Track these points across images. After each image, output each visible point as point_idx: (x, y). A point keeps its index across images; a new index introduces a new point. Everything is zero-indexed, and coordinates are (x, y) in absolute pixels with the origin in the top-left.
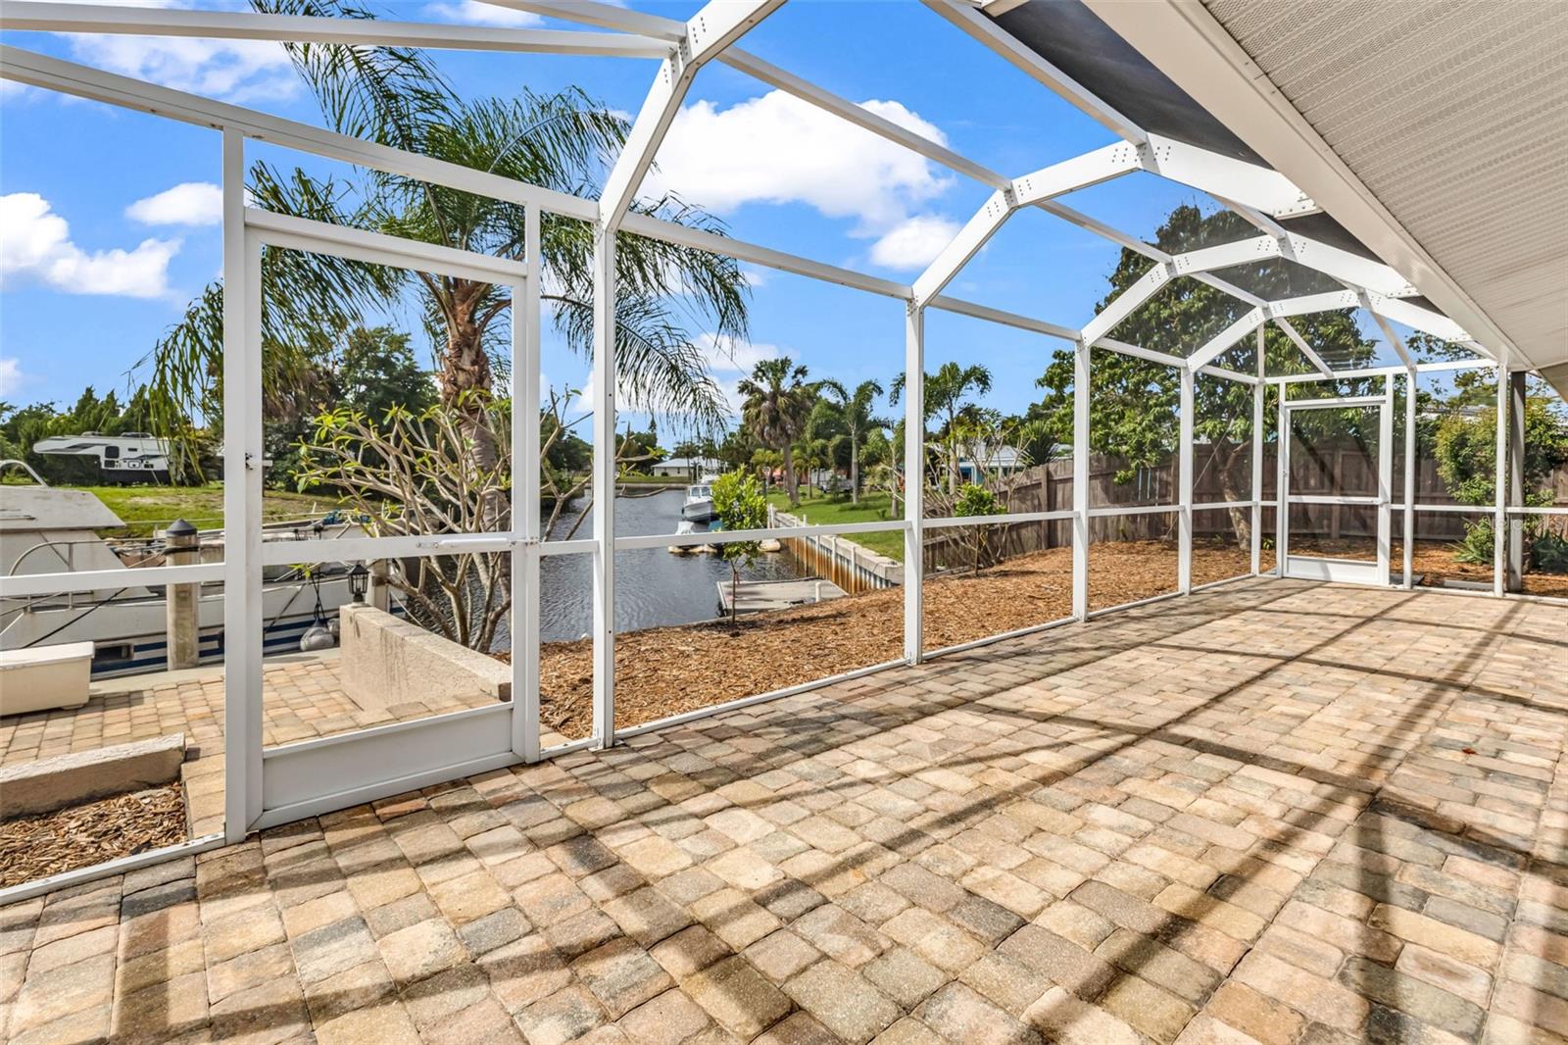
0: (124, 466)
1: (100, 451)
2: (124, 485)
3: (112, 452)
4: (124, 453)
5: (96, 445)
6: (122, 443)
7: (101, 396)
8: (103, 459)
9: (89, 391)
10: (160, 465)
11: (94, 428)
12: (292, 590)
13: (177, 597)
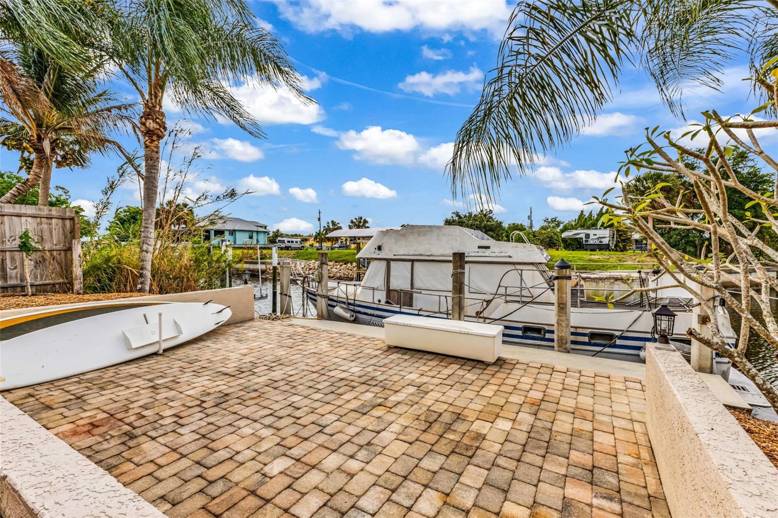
0: (592, 242)
1: (583, 236)
2: (592, 250)
3: (588, 236)
4: (592, 237)
5: (581, 233)
6: (591, 232)
7: (587, 214)
8: (584, 239)
9: (582, 211)
10: (605, 241)
11: (583, 226)
12: (637, 313)
13: (559, 307)
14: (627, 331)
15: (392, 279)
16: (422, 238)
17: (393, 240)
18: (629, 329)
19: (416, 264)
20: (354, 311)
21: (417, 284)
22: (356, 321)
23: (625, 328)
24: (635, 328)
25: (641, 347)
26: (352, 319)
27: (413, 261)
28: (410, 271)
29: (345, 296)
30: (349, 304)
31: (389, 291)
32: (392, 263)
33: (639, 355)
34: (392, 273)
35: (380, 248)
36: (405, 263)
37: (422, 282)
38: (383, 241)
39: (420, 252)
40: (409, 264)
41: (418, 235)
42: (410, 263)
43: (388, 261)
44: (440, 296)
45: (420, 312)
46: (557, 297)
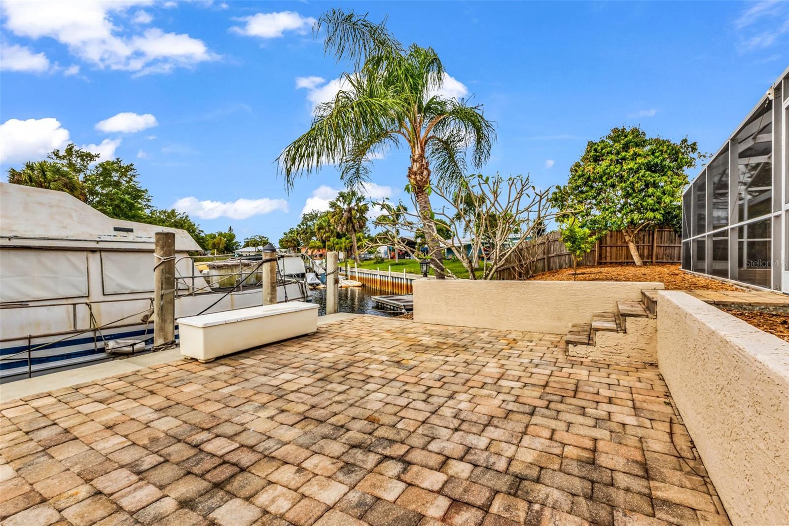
13: (272, 286)
44: (74, 305)
45: (31, 340)
46: (270, 278)
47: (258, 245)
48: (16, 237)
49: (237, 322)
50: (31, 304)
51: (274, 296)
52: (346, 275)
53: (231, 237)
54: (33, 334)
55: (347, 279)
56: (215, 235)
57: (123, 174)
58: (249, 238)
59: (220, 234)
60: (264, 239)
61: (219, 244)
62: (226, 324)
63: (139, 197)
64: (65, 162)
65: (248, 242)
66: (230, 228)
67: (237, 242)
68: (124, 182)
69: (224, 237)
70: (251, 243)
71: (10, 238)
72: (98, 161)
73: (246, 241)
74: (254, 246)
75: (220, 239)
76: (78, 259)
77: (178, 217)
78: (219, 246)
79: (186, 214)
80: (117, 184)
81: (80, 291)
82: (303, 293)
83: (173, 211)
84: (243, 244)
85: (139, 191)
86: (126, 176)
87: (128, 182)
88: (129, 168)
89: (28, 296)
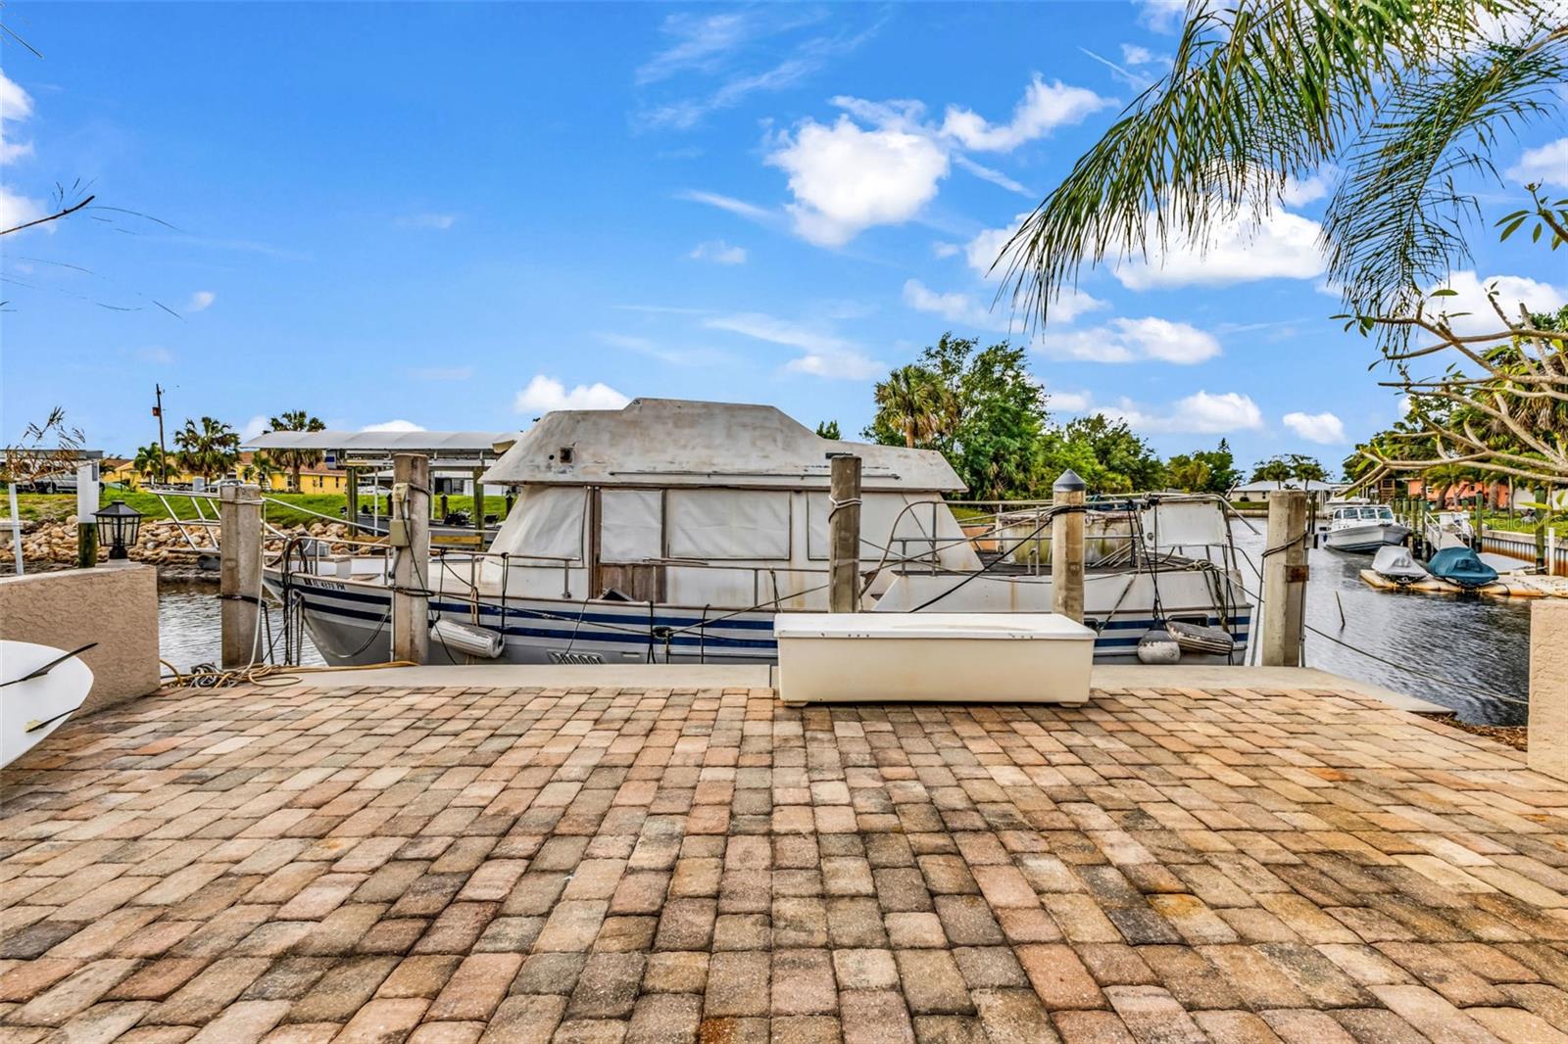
12: (1125, 578)
13: (1068, 570)
14: (1117, 612)
15: (606, 538)
16: (686, 431)
17: (606, 437)
18: (1119, 609)
19: (674, 497)
20: (502, 630)
21: (680, 546)
22: (506, 657)
23: (1111, 608)
24: (1126, 606)
25: (1139, 639)
26: (499, 650)
27: (665, 488)
28: (659, 515)
29: (468, 590)
30: (483, 610)
31: (597, 568)
32: (607, 497)
33: (1136, 655)
34: (607, 521)
35: (566, 456)
36: (643, 494)
37: (691, 539)
38: (574, 438)
39: (686, 468)
40: (654, 499)
41: (676, 425)
42: (659, 494)
43: (595, 490)
44: (756, 570)
45: (708, 612)
46: (1064, 550)
47: (1287, 475)
48: (716, 473)
49: (849, 638)
50: (711, 563)
51: (1074, 594)
52: (1541, 561)
53: (1223, 460)
54: (713, 605)
55: (1544, 572)
56: (1187, 458)
57: (1009, 366)
58: (1266, 461)
59: (1200, 456)
60: (1305, 462)
61: (1195, 476)
62: (823, 638)
63: (1031, 399)
64: (938, 360)
65: (1263, 469)
66: (1223, 441)
67: (1234, 472)
68: (1010, 380)
69: (1208, 462)
70: (1269, 473)
71: (709, 475)
72: (977, 351)
73: (1258, 467)
74: (1276, 477)
75: (1199, 466)
76: (779, 501)
77: (1110, 428)
78: (1195, 481)
79: (1124, 421)
80: (1000, 383)
81: (781, 550)
82: (1219, 596)
83: (1100, 418)
84: (1250, 474)
85: (1030, 390)
86: (1012, 369)
87: (1014, 378)
88: (1015, 357)
89: (725, 552)
